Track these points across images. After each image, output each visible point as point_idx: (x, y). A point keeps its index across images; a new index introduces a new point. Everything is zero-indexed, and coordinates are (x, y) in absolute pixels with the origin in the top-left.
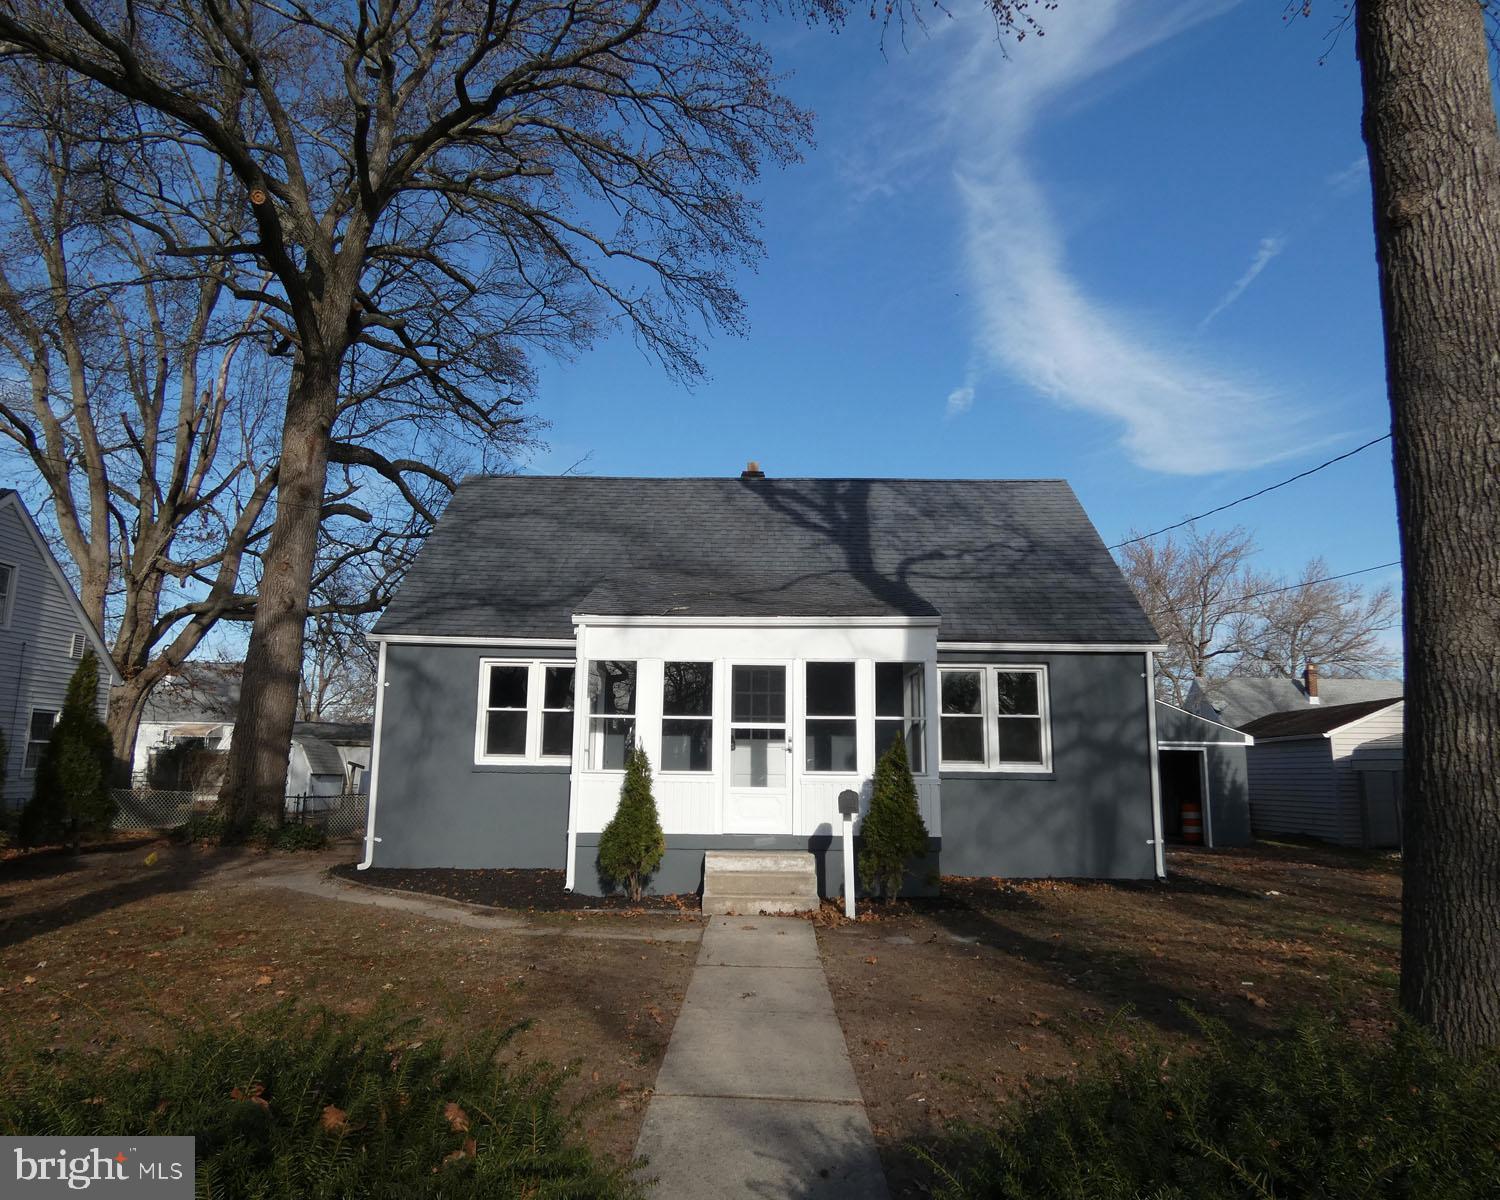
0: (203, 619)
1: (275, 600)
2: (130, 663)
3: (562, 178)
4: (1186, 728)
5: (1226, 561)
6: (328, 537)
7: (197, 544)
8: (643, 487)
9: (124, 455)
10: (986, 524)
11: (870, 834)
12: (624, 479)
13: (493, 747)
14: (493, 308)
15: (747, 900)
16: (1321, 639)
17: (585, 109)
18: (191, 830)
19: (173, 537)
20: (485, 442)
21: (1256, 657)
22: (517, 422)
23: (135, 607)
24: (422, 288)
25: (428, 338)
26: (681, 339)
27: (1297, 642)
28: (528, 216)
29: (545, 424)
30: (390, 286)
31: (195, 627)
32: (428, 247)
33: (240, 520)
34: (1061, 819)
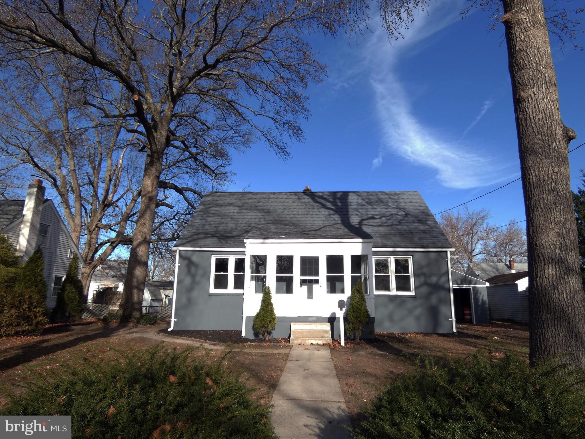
0: (114, 244)
1: (139, 236)
2: (88, 260)
3: (240, 89)
4: (464, 280)
5: (479, 221)
6: (157, 215)
7: (111, 218)
8: (269, 195)
9: (86, 187)
10: (390, 207)
11: (349, 316)
12: (262, 192)
13: (217, 287)
14: (215, 134)
15: (306, 340)
16: (516, 249)
17: (247, 66)
18: (110, 318)
19: (104, 215)
20: (213, 181)
21: (492, 256)
22: (224, 173)
23: (90, 240)
24: (191, 128)
25: (193, 145)
26: (282, 144)
27: (507, 250)
28: (228, 102)
29: (234, 174)
30: (180, 127)
31: (110, 247)
32: (193, 114)
33: (127, 209)
34: (418, 311)
